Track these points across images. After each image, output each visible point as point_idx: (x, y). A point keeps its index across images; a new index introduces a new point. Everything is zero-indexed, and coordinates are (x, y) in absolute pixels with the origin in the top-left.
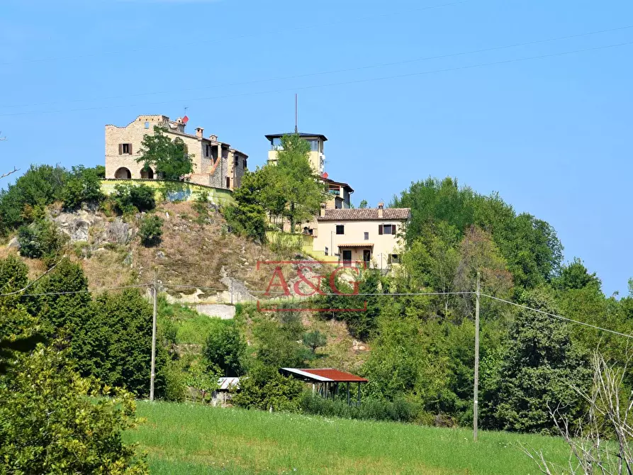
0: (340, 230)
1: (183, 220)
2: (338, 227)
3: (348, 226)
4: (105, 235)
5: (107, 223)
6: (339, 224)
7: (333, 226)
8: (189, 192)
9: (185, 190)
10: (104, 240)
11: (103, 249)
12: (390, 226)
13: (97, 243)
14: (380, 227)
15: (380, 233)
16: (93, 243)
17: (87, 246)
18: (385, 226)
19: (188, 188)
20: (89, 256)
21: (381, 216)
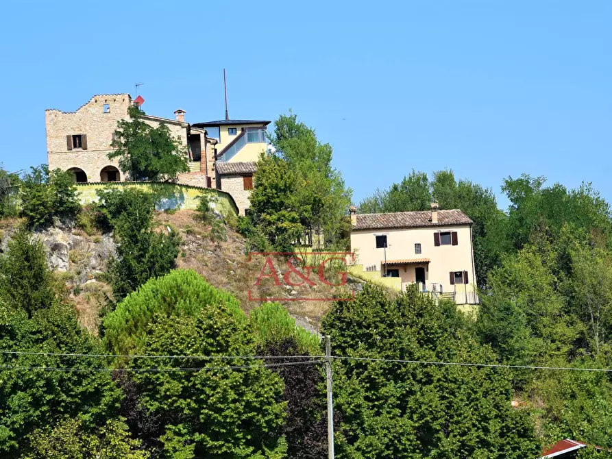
0: (381, 242)
1: (190, 237)
2: (378, 238)
3: (391, 236)
4: (93, 262)
5: (93, 245)
6: (380, 234)
7: (371, 238)
8: (182, 198)
9: (177, 195)
10: (94, 268)
11: (94, 281)
12: (448, 233)
13: (84, 273)
14: (436, 235)
15: (437, 244)
16: (79, 273)
17: (72, 278)
18: (442, 234)
19: (181, 192)
20: (77, 292)
21: (435, 221)
